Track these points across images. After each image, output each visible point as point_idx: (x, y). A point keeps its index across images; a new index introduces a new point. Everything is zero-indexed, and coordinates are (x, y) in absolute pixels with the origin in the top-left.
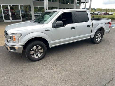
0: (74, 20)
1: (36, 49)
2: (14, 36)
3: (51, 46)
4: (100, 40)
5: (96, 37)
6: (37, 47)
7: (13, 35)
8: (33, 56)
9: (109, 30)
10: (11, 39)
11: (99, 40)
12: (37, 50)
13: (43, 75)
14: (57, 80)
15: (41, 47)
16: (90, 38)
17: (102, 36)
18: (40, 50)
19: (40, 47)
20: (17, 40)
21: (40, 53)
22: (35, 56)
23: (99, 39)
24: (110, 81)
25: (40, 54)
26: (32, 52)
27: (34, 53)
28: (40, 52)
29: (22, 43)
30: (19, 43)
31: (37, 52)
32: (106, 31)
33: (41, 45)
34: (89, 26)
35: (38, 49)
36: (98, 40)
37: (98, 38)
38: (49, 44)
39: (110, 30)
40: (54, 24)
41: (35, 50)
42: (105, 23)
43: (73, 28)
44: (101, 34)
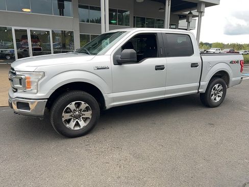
0: (160, 50)
1: (74, 110)
2: (29, 78)
3: (109, 105)
4: (220, 98)
5: (211, 91)
6: (78, 105)
7: (27, 76)
8: (67, 125)
9: (240, 78)
10: (21, 84)
11: (218, 99)
12: (77, 113)
13: (88, 167)
14: (119, 177)
15: (87, 105)
16: (199, 92)
17: (224, 90)
18: (84, 111)
19: (84, 105)
20: (33, 87)
21: (85, 119)
22: (71, 125)
23: (219, 96)
24: (245, 184)
25: (85, 121)
26: (66, 116)
27: (71, 117)
28: (84, 116)
29: (45, 92)
30: (37, 92)
31: (78, 117)
32: (233, 79)
33: (86, 102)
34: (194, 65)
35: (81, 110)
36: (215, 99)
37: (215, 95)
38: (105, 99)
39: (242, 78)
40: (117, 56)
41: (72, 110)
42: (231, 62)
43: (159, 68)
44: (222, 86)
